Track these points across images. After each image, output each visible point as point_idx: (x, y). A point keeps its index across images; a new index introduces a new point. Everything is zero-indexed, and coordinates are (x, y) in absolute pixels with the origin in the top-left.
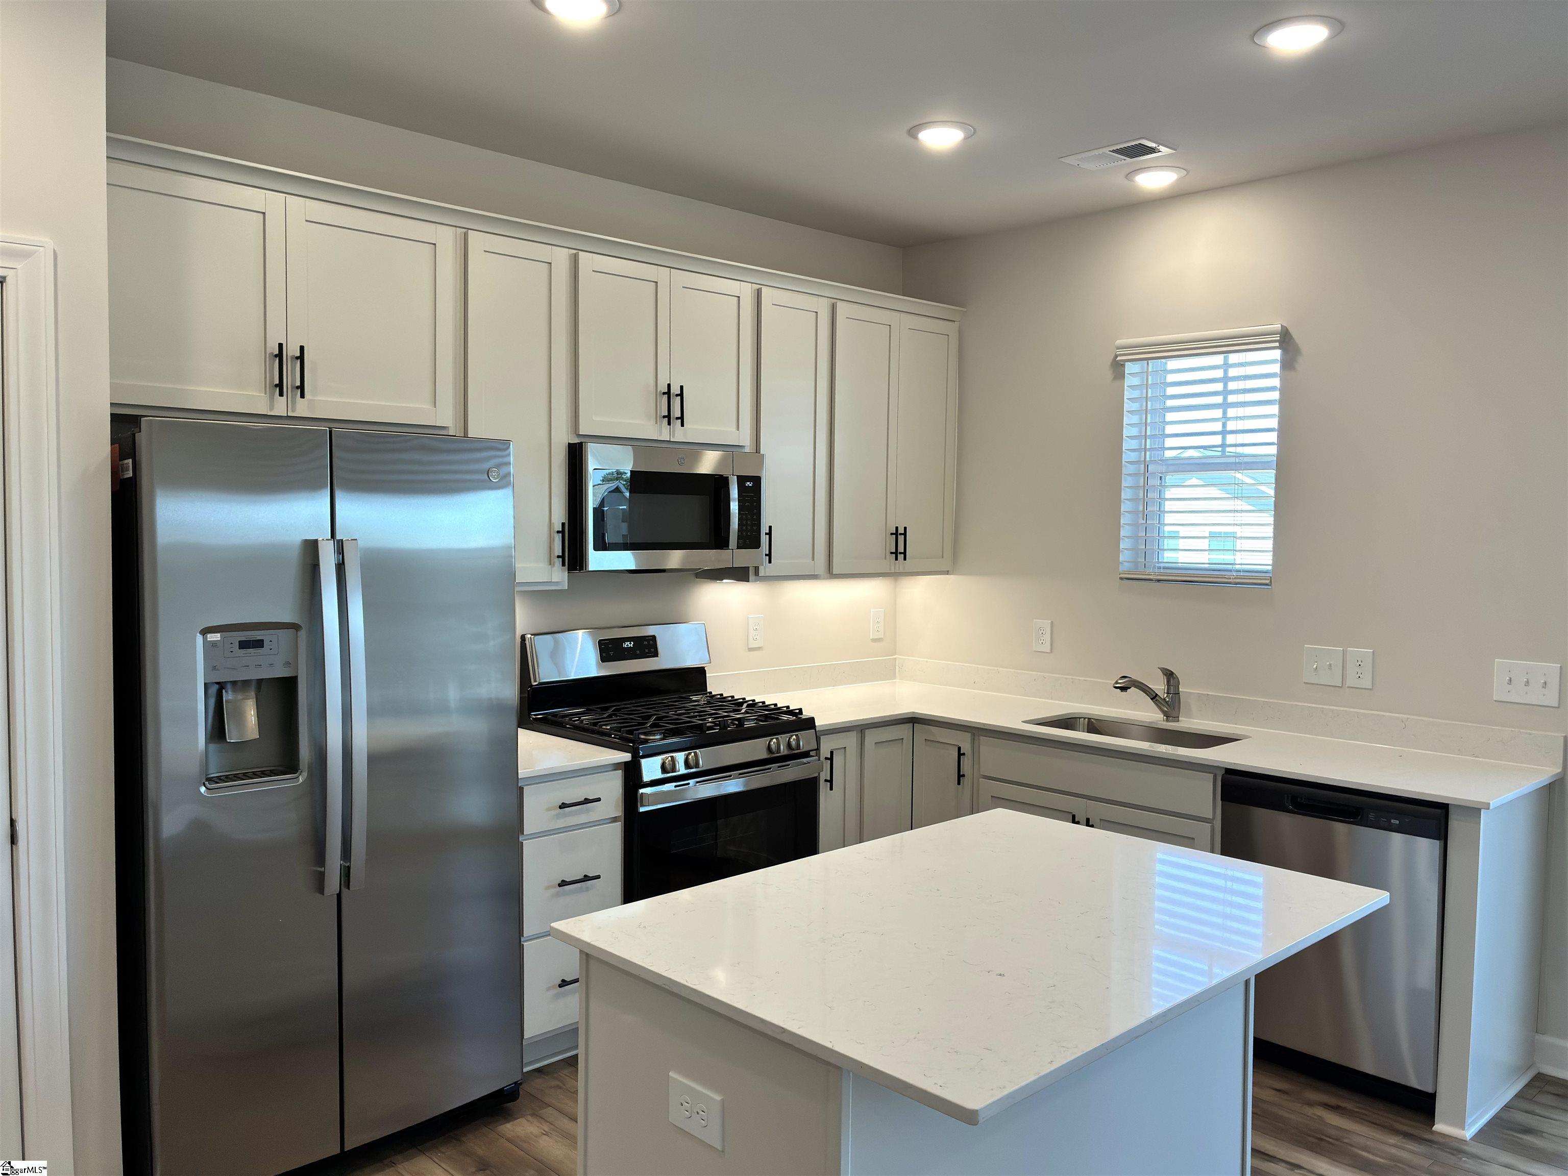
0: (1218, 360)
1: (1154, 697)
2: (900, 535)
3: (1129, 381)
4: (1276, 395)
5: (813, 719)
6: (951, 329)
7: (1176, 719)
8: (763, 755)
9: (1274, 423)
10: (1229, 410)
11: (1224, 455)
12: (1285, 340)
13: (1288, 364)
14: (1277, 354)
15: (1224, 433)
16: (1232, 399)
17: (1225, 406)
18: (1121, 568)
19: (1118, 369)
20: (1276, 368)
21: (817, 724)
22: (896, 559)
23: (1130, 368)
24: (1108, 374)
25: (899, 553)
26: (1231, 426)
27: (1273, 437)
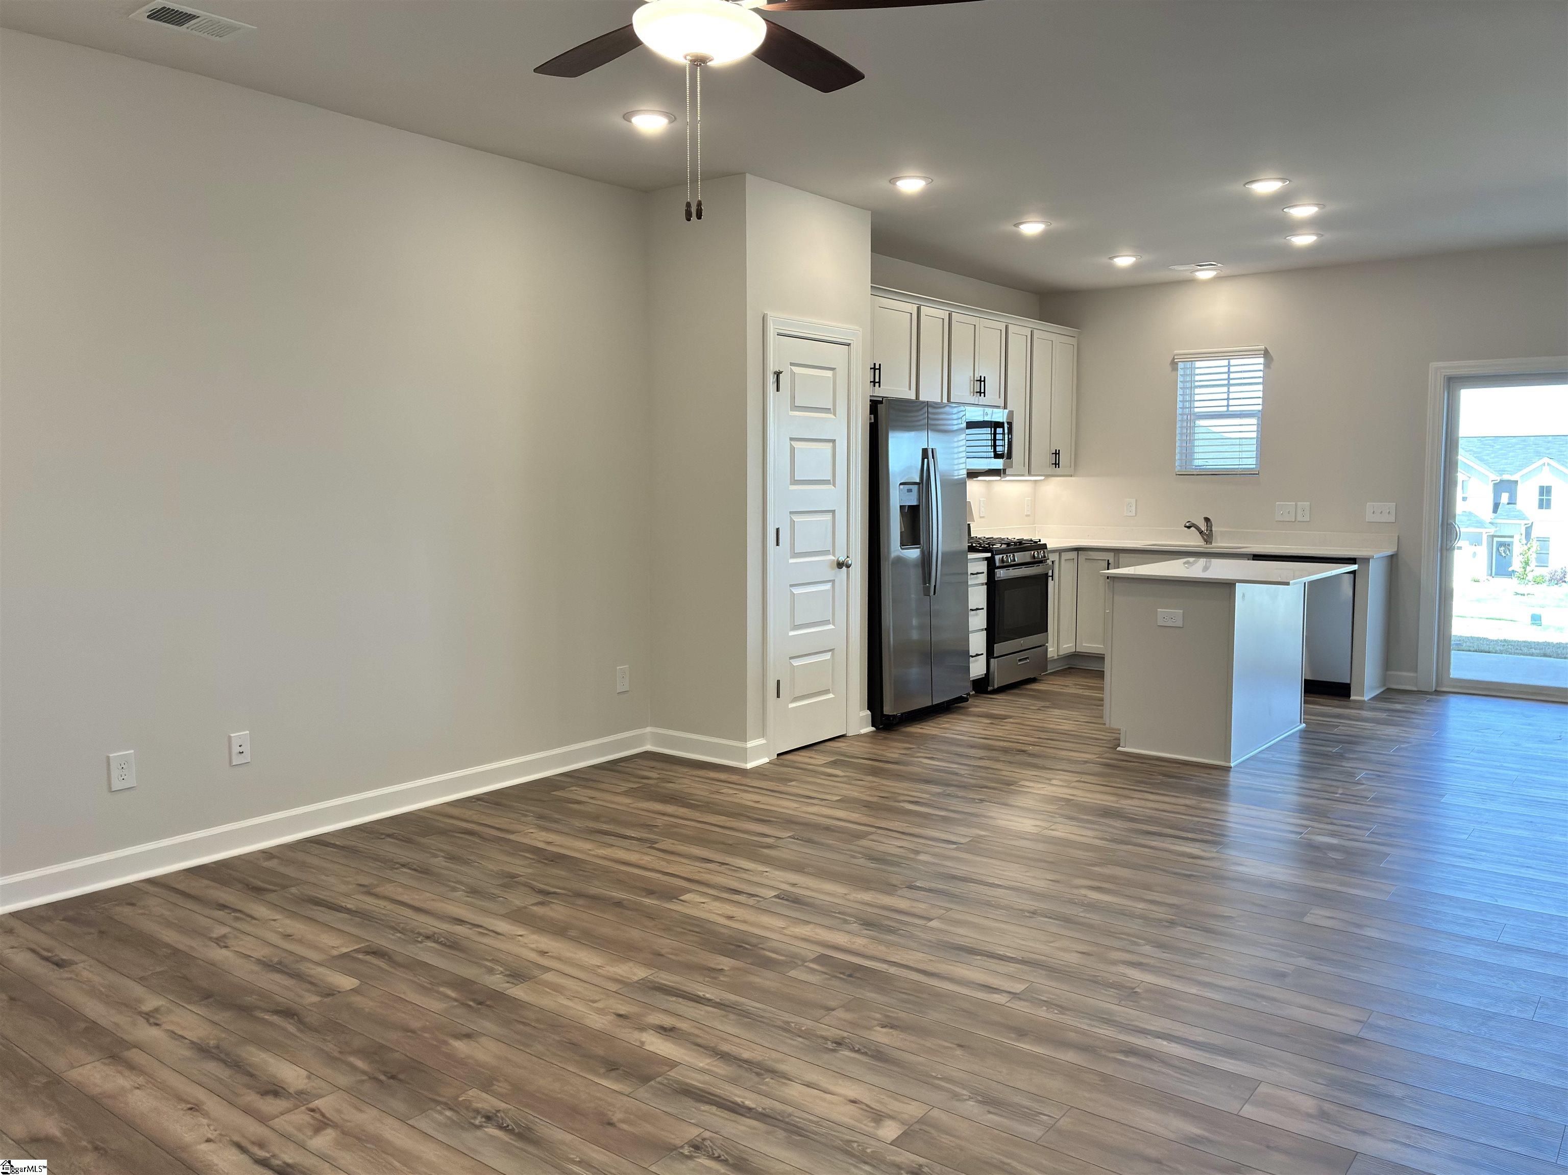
0: (1225, 362)
1: (1201, 532)
2: (1057, 453)
3: (1180, 372)
4: (1261, 380)
5: (1045, 544)
6: (1074, 341)
7: (1211, 543)
8: (1028, 560)
9: (1260, 394)
10: (1231, 388)
11: (1228, 410)
12: (1266, 354)
13: (1267, 365)
14: (1261, 360)
15: (1228, 399)
16: (1232, 382)
17: (1229, 385)
18: (1176, 470)
19: (1174, 365)
20: (1261, 367)
21: (1048, 547)
22: (1056, 467)
23: (1181, 365)
24: (1169, 368)
25: (1057, 464)
26: (1231, 396)
27: (1260, 401)
